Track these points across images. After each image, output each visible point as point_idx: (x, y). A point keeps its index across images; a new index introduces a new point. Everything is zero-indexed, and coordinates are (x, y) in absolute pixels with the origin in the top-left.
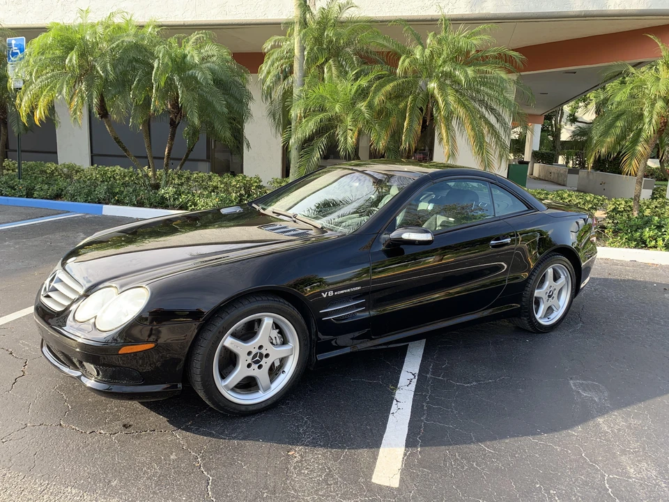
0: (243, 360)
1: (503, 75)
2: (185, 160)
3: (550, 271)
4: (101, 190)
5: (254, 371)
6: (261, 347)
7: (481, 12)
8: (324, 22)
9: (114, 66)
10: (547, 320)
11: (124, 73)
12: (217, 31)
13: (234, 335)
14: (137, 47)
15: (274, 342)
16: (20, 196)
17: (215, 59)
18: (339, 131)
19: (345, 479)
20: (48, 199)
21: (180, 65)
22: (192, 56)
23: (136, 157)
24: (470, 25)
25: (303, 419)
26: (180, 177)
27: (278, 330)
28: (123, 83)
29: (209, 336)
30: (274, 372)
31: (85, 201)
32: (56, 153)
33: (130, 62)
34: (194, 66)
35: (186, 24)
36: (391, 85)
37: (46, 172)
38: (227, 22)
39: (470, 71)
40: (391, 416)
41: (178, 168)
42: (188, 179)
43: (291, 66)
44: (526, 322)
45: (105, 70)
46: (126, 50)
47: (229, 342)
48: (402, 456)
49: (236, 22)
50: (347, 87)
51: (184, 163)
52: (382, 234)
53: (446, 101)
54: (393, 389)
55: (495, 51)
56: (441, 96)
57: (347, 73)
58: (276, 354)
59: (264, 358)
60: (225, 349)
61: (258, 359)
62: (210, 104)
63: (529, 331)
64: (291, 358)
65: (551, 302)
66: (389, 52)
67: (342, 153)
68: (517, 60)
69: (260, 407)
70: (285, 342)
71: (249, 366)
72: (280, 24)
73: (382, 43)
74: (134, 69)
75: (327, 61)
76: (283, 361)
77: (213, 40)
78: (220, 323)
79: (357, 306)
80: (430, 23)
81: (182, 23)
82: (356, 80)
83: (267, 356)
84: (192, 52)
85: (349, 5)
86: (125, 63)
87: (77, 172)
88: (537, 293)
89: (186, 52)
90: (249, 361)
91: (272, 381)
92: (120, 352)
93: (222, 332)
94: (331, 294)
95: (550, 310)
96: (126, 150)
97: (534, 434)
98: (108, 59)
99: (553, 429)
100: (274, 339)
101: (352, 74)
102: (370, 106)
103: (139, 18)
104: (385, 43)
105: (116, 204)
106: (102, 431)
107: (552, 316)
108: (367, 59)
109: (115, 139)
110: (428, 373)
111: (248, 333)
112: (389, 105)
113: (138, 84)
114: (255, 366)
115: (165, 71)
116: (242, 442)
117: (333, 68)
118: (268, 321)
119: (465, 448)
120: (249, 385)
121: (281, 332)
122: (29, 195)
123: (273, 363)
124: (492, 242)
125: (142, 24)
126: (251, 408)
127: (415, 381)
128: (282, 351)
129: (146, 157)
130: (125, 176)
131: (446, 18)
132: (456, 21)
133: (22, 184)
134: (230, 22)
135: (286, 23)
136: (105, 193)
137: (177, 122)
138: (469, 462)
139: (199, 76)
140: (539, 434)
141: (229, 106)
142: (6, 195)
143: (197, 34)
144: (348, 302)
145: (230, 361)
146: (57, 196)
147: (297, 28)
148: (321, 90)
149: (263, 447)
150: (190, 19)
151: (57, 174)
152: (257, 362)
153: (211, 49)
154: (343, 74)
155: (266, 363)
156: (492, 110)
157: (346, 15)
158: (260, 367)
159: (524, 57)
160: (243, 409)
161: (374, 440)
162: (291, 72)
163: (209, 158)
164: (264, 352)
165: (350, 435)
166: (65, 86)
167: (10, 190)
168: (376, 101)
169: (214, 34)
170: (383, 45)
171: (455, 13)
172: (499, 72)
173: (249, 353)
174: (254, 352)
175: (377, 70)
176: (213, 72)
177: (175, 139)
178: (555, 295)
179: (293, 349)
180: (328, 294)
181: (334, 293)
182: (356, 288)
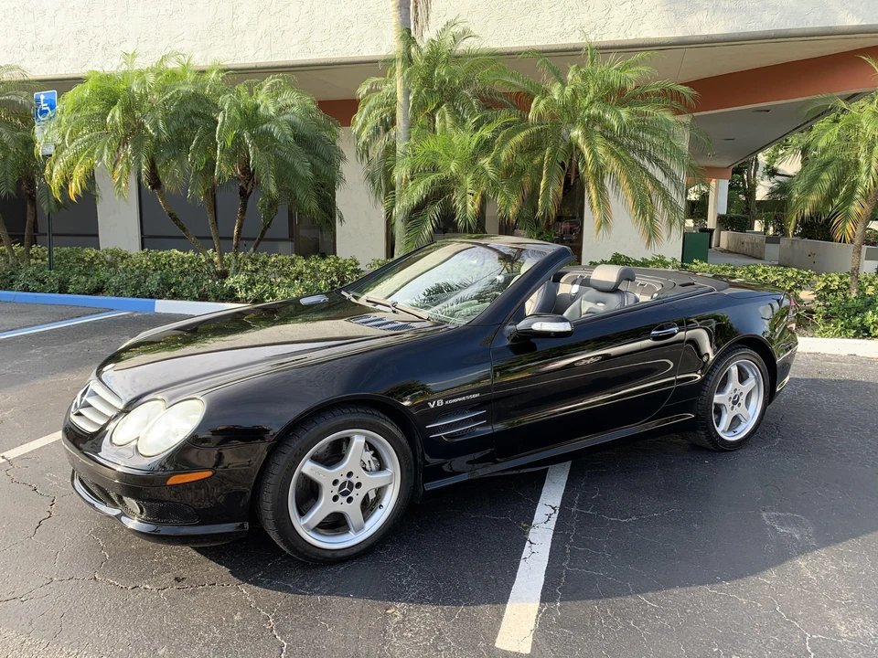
0: (328, 492)
1: (669, 116)
2: (260, 240)
3: (734, 370)
4: (153, 282)
5: (342, 506)
6: (350, 474)
7: (638, 37)
8: (434, 58)
9: (167, 123)
10: (732, 434)
11: (180, 132)
12: (296, 74)
13: (314, 459)
14: (196, 97)
15: (368, 467)
16: (52, 292)
17: (295, 109)
18: (457, 196)
19: (460, 644)
20: (86, 294)
21: (251, 118)
22: (266, 107)
23: (198, 238)
24: (623, 55)
25: (407, 567)
26: (254, 261)
27: (372, 452)
28: (178, 143)
29: (282, 460)
30: (368, 506)
31: (133, 296)
32: (97, 236)
33: (188, 116)
34: (269, 119)
35: (259, 66)
36: (523, 134)
37: (84, 261)
38: (312, 62)
39: (624, 113)
40: (522, 562)
41: (252, 249)
42: (265, 263)
43: (393, 115)
44: (704, 437)
45: (157, 129)
46: (182, 102)
47: (308, 467)
48: (536, 613)
49: (323, 61)
50: (465, 140)
51: (258, 243)
52: (505, 324)
53: (595, 153)
54: (526, 528)
55: (657, 86)
56: (587, 147)
57: (464, 121)
58: (370, 482)
59: (355, 489)
60: (304, 477)
61: (346, 489)
62: (290, 167)
63: (709, 450)
64: (390, 488)
65: (738, 410)
66: (519, 93)
67: (461, 225)
68: (688, 98)
69: (351, 552)
70: (382, 467)
71: (335, 498)
72: (377, 62)
73: (509, 82)
74: (193, 126)
75: (439, 106)
76: (380, 492)
77: (292, 86)
78: (295, 443)
79: (476, 419)
80: (571, 53)
81: (254, 66)
82: (476, 129)
83: (359, 485)
84: (265, 102)
85: (466, 34)
86: (181, 119)
87: (123, 258)
88: (717, 398)
89: (259, 101)
90: (336, 493)
91: (366, 519)
92: (168, 483)
93: (300, 455)
94: (440, 403)
95: (736, 421)
96: (184, 229)
97: (712, 582)
98: (159, 114)
99: (738, 575)
100: (367, 463)
101: (471, 122)
102: (495, 162)
103: (199, 61)
104: (513, 81)
105: (172, 299)
106: (147, 586)
107: (739, 430)
108: (490, 102)
109: (171, 215)
110: (572, 506)
111: (334, 456)
112: (520, 161)
113: (197, 145)
114: (343, 499)
115: (231, 127)
116: (327, 598)
117: (447, 116)
118: (358, 441)
119: (618, 601)
120: (336, 523)
121: (377, 455)
122: (63, 290)
123: (367, 494)
124: (653, 333)
125: (203, 69)
126: (339, 554)
127: (555, 516)
128: (378, 479)
129: (211, 238)
130: (183, 262)
131: (593, 46)
132: (605, 50)
133: (53, 276)
134: (315, 62)
135: (385, 61)
136: (159, 284)
137: (248, 192)
138: (624, 620)
139: (276, 131)
140: (719, 582)
141: (314, 168)
142: (34, 291)
143: (273, 78)
144: (464, 414)
145: (310, 492)
146: (98, 291)
147: (399, 66)
148: (431, 144)
149: (356, 603)
150: (263, 61)
151: (98, 262)
152: (345, 494)
153: (289, 97)
154: (460, 122)
155: (358, 495)
156: (657, 161)
157: (463, 47)
158: (350, 500)
159: (696, 93)
160: (329, 555)
161: (499, 592)
162: (393, 123)
163: (292, 236)
164: (354, 480)
165: (468, 587)
166: (106, 150)
167: (38, 283)
168: (503, 156)
169: (293, 77)
170: (511, 84)
171: (604, 40)
172: (662, 113)
173: (335, 482)
174: (341, 481)
175: (503, 117)
176: (293, 126)
177: (247, 213)
178: (742, 400)
179: (393, 476)
180: (436, 403)
181: (444, 402)
182: (474, 396)
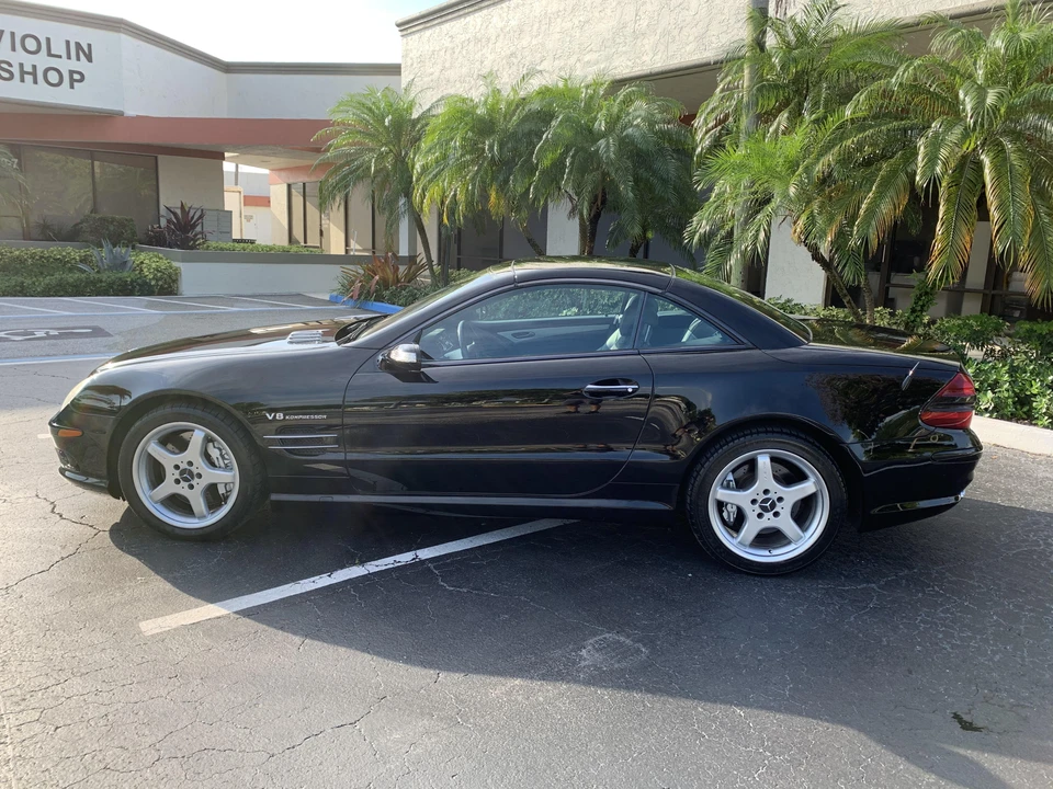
0: (170, 473)
3: (765, 462)
5: (185, 491)
6: (190, 464)
10: (766, 553)
13: (155, 440)
34: (599, 137)
40: (290, 584)
47: (151, 447)
52: (385, 350)
54: (352, 564)
59: (195, 478)
60: (148, 454)
61: (187, 475)
64: (234, 487)
65: (771, 520)
79: (323, 441)
83: (200, 475)
86: (518, 138)
88: (721, 494)
90: (178, 476)
92: (59, 434)
94: (280, 416)
110: (434, 563)
114: (184, 484)
118: (197, 433)
124: (589, 386)
144: (309, 432)
152: (186, 480)
155: (199, 484)
158: (177, 482)
164: (195, 470)
168: (819, 165)
173: (177, 467)
174: (182, 467)
178: (784, 510)
179: (234, 476)
180: (275, 416)
181: (284, 416)
182: (320, 417)
